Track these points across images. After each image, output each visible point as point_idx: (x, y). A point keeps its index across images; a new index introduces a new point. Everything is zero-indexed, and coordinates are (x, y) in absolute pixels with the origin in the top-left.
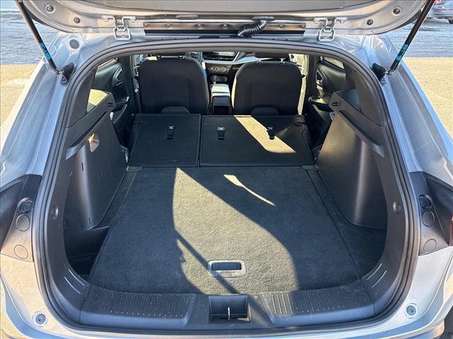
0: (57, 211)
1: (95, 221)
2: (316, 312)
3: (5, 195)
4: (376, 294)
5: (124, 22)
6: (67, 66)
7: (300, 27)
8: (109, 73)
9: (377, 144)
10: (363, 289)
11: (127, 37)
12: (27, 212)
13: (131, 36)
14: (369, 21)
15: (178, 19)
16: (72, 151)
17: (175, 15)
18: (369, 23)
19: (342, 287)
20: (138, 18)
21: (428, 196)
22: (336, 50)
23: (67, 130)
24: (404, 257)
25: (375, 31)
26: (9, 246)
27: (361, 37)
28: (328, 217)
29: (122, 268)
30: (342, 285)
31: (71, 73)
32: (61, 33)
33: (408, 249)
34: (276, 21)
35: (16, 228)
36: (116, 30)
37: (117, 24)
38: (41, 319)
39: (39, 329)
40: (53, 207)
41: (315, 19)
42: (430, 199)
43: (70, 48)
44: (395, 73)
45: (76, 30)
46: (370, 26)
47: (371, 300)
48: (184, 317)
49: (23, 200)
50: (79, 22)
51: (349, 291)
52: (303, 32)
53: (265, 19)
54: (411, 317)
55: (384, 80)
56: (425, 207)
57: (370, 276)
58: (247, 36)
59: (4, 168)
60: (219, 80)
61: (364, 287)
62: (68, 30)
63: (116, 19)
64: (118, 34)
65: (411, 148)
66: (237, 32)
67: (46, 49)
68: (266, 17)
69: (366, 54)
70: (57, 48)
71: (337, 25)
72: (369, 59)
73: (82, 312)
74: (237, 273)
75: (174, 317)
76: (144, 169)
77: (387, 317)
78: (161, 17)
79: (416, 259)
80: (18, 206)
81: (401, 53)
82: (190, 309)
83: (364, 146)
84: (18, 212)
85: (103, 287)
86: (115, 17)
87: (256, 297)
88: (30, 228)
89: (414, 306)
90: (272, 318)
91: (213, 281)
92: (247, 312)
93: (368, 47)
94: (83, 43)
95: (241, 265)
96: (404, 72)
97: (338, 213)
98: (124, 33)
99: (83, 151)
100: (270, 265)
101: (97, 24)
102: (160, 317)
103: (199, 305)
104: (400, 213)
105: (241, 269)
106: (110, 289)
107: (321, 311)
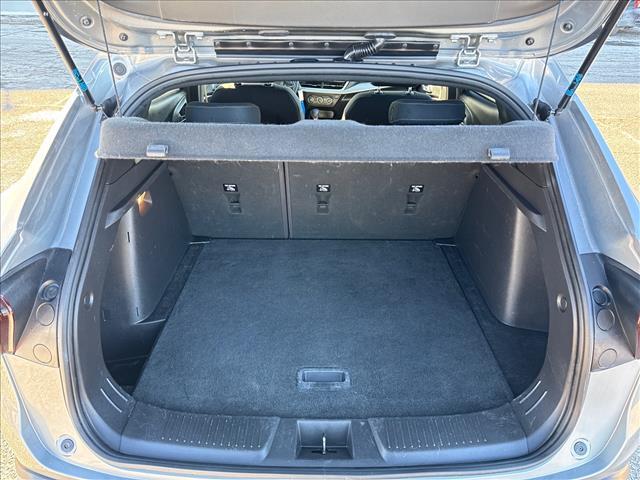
0: (92, 298)
1: (144, 313)
2: (445, 447)
3: (22, 277)
4: (531, 423)
5: (188, 39)
6: (109, 99)
7: (432, 46)
8: (168, 106)
9: (537, 212)
10: (513, 416)
11: (192, 60)
12: (51, 300)
13: (197, 58)
14: (529, 39)
15: (262, 35)
16: (114, 217)
17: (258, 31)
18: (529, 42)
19: (483, 413)
20: (206, 34)
21: (605, 288)
25: (537, 53)
26: (27, 345)
27: (518, 62)
28: (470, 312)
29: (180, 376)
30: (484, 409)
31: (114, 109)
32: (102, 54)
33: (576, 362)
34: (397, 39)
35: (36, 321)
36: (176, 50)
37: (178, 41)
38: (68, 445)
39: (66, 459)
40: (85, 294)
41: (453, 37)
42: (609, 291)
43: (114, 74)
44: (565, 113)
45: (122, 50)
46: (529, 47)
47: (526, 432)
48: (261, 448)
49: (47, 283)
50: (126, 38)
51: (493, 418)
52: (435, 54)
53: (381, 37)
54: (580, 457)
56: (601, 303)
57: (523, 399)
58: (357, 59)
59: (22, 240)
60: (322, 116)
61: (515, 413)
62: (111, 50)
63: (176, 36)
64: (178, 55)
66: (343, 53)
67: (80, 77)
68: (384, 34)
69: (525, 85)
70: (96, 74)
71: (483, 44)
72: (527, 93)
73: (123, 437)
74: (337, 386)
75: (248, 448)
76: (213, 241)
77: (545, 456)
78: (239, 32)
79: (587, 377)
80: (40, 290)
81: (573, 87)
82: (271, 437)
83: (520, 215)
84: (39, 299)
85: (153, 404)
86: (176, 33)
87: (362, 423)
88: (55, 321)
89: (585, 442)
90: (384, 453)
91: (303, 397)
92: (350, 444)
93: (528, 75)
94: (131, 67)
95: (344, 375)
96: (577, 112)
97: (483, 308)
98: (188, 55)
99: (129, 216)
100: (384, 375)
101: (150, 42)
102: (229, 448)
103: (284, 433)
104: (566, 311)
105: (343, 380)
106: (162, 407)
107: (453, 446)
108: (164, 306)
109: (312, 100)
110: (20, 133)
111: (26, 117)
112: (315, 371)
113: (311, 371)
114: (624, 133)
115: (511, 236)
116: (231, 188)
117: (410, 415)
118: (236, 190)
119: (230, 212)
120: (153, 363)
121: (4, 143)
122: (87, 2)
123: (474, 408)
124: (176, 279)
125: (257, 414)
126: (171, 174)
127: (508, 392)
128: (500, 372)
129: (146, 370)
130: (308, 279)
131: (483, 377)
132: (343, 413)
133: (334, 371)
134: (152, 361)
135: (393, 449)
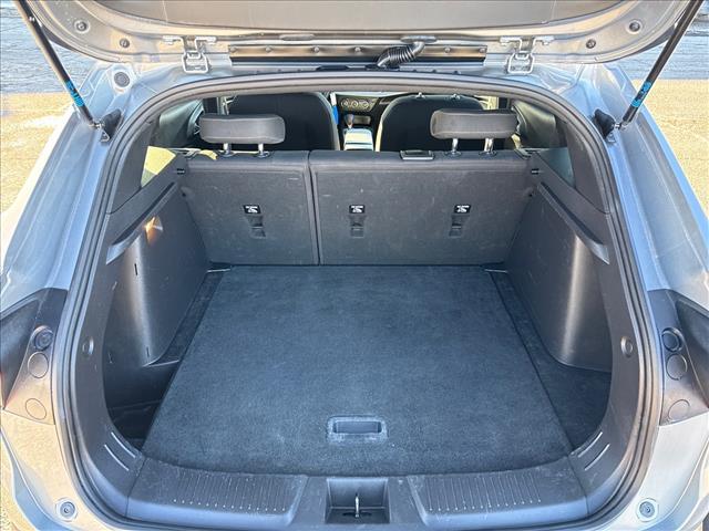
0: (92, 345)
1: (155, 354)
2: (494, 509)
3: (11, 323)
4: (591, 481)
5: (198, 45)
6: (110, 115)
7: (478, 51)
9: (599, 242)
10: (571, 472)
11: (203, 68)
12: (46, 348)
13: (209, 66)
14: (590, 41)
15: (283, 39)
16: (116, 251)
17: (277, 35)
18: (590, 44)
19: (538, 468)
20: (219, 39)
21: (677, 331)
22: (535, 89)
23: (108, 217)
24: (636, 427)
25: (599, 58)
26: (17, 400)
27: (578, 67)
28: (522, 349)
29: (195, 427)
30: (539, 464)
31: (116, 125)
32: (100, 63)
33: (642, 415)
34: (438, 42)
35: (28, 373)
36: (186, 58)
37: (187, 48)
38: (68, 509)
39: (66, 525)
40: (84, 340)
41: (502, 39)
42: (681, 335)
43: (115, 86)
44: (631, 126)
45: (123, 58)
46: (590, 51)
47: (584, 492)
48: (286, 511)
49: (39, 329)
50: (128, 45)
51: (548, 475)
52: (482, 59)
53: (419, 40)
54: (647, 519)
55: (612, 137)
56: (672, 348)
57: (583, 452)
58: (392, 66)
59: (9, 281)
60: (357, 121)
61: (573, 469)
62: (110, 58)
63: (185, 41)
64: (189, 63)
65: (652, 249)
66: (376, 59)
67: (75, 91)
68: (423, 37)
69: (585, 94)
70: (94, 85)
71: (537, 48)
72: (588, 104)
73: (130, 499)
74: (372, 438)
75: (271, 512)
76: (234, 268)
77: (607, 520)
78: (256, 36)
79: (655, 431)
80: (32, 338)
81: (640, 97)
82: (297, 498)
83: (578, 242)
84: (30, 348)
85: (164, 460)
86: (184, 37)
87: (400, 481)
88: (49, 374)
89: (652, 502)
90: (425, 516)
91: (334, 450)
92: (387, 506)
93: (588, 82)
94: (135, 77)
95: (379, 424)
96: (645, 125)
97: (537, 345)
98: (198, 63)
99: (137, 246)
100: (426, 424)
101: (156, 48)
102: (249, 512)
103: (312, 493)
104: (632, 356)
105: (379, 431)
106: (175, 463)
107: (502, 508)
108: (178, 344)
109: (346, 103)
110: (21, 142)
111: (27, 124)
112: (347, 420)
113: (342, 420)
114: (697, 136)
115: (570, 264)
116: (252, 210)
117: (454, 472)
118: (259, 212)
119: (252, 236)
120: (166, 411)
121: (4, 154)
122: (79, 3)
123: (526, 463)
124: (191, 314)
125: (281, 471)
126: (184, 195)
127: (565, 442)
128: (556, 420)
129: (157, 420)
130: (340, 312)
131: (537, 425)
132: (379, 470)
133: (369, 420)
134: (165, 409)
135: (435, 512)
